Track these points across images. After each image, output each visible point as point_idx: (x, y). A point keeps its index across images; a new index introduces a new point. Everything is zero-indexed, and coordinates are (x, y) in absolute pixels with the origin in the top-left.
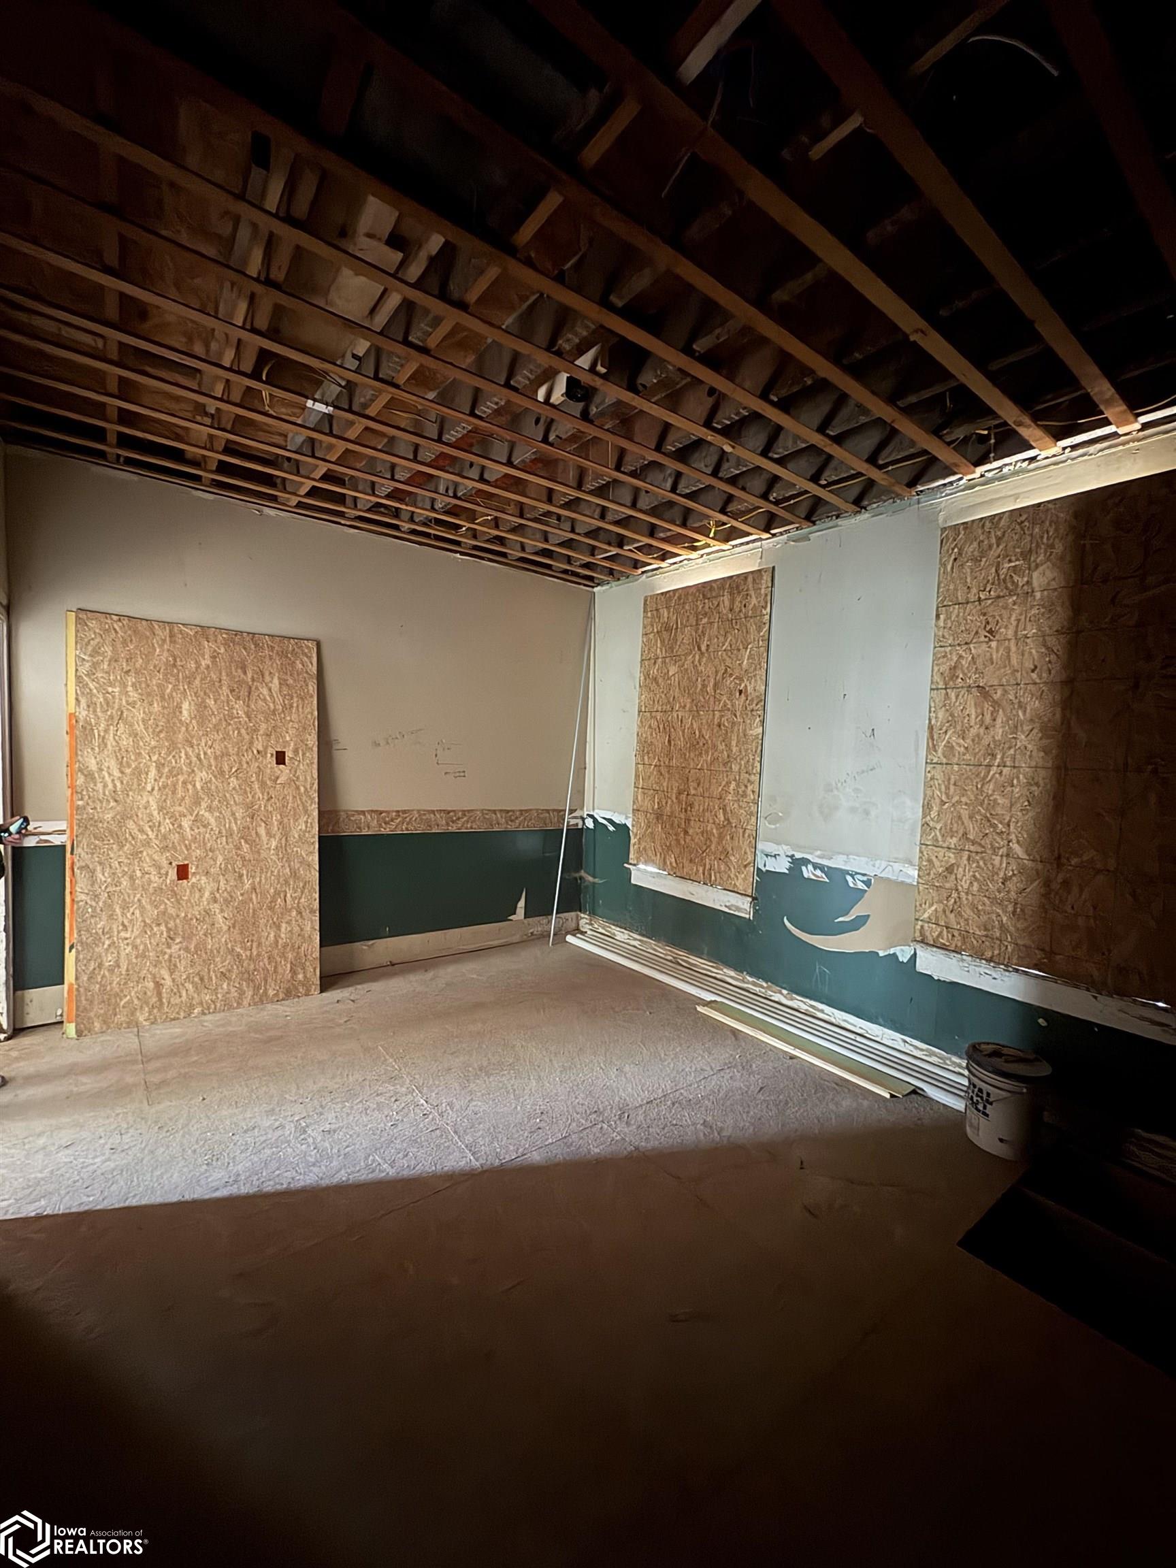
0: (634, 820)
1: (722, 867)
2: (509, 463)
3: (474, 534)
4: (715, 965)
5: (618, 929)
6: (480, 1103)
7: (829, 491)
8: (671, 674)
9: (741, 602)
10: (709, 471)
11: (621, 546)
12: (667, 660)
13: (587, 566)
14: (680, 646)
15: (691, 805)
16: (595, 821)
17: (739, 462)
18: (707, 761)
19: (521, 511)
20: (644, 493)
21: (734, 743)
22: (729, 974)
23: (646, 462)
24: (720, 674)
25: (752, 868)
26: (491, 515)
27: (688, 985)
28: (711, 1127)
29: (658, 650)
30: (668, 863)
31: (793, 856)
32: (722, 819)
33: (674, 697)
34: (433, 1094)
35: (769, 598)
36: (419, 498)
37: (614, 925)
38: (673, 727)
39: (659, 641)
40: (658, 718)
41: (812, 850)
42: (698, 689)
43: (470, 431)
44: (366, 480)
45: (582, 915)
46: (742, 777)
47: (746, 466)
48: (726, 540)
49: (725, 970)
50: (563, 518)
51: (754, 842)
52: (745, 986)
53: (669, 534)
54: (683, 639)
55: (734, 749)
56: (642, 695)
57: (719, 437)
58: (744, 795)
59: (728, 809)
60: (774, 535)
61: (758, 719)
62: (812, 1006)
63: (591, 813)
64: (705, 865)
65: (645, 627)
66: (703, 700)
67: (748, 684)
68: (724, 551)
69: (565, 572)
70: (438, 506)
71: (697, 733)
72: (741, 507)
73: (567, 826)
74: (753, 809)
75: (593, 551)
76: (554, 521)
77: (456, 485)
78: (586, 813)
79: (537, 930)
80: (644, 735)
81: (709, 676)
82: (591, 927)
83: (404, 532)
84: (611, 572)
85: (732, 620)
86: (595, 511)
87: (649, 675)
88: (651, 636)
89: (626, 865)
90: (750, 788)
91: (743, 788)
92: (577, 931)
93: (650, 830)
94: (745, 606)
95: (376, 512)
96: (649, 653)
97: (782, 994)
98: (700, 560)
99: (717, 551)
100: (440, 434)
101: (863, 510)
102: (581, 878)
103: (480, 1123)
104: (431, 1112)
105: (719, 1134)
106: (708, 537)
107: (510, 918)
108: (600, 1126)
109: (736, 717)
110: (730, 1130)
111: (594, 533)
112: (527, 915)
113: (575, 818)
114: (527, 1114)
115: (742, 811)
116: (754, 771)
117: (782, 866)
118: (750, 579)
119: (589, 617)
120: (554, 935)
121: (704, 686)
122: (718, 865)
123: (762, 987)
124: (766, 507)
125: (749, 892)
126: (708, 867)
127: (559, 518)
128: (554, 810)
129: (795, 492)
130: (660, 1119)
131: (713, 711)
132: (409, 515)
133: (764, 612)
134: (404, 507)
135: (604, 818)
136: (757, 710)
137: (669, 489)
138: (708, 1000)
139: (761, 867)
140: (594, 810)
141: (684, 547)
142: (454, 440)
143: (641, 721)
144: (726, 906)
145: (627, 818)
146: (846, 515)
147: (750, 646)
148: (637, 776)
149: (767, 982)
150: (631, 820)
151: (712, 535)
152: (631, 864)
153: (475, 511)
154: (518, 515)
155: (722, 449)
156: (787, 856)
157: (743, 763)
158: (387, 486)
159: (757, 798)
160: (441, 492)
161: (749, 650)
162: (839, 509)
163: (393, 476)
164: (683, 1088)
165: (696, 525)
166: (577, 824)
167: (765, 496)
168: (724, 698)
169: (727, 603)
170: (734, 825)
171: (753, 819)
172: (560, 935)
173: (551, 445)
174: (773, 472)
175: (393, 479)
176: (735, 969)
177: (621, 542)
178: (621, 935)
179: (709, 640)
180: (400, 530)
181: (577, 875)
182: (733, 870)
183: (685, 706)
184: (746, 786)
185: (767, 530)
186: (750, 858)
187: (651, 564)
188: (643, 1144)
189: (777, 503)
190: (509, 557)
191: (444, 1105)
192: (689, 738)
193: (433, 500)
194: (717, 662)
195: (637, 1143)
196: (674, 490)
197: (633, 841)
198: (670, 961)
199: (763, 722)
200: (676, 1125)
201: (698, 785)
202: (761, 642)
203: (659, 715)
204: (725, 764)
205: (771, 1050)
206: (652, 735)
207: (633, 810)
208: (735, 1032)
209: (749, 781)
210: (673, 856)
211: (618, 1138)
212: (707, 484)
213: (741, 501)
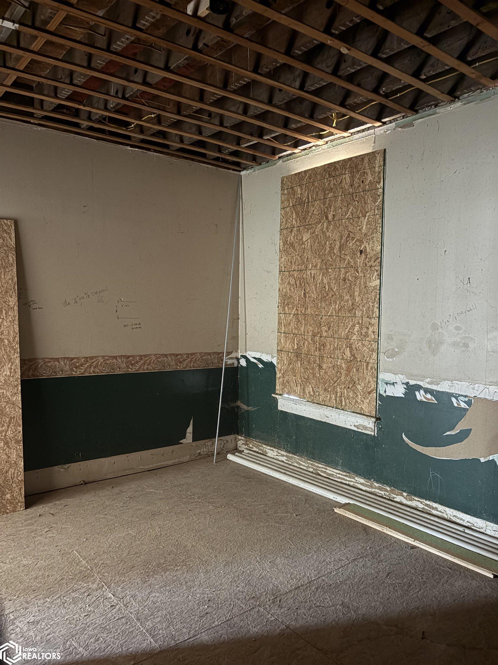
0: (278, 358)
1: (351, 394)
2: (167, 68)
3: (141, 129)
4: (348, 475)
5: (269, 448)
6: (157, 595)
7: (429, 85)
8: (304, 239)
9: (359, 179)
10: (329, 70)
11: (261, 136)
12: (301, 228)
13: (235, 153)
14: (311, 217)
15: (324, 345)
16: (247, 360)
17: (355, 62)
18: (335, 308)
19: (179, 109)
20: (278, 91)
21: (356, 294)
22: (359, 481)
23: (278, 65)
24: (344, 238)
25: (375, 394)
26: (154, 113)
27: (326, 491)
28: (348, 607)
29: (294, 220)
30: (307, 392)
31: (408, 383)
32: (349, 355)
33: (308, 258)
34: (119, 588)
35: (382, 175)
36: (95, 101)
37: (265, 445)
38: (307, 283)
39: (294, 213)
40: (296, 275)
41: (423, 378)
42: (327, 251)
43: (132, 42)
44: (50, 85)
45: (240, 437)
46: (364, 322)
47: (360, 65)
48: (346, 129)
49: (356, 478)
50: (213, 115)
51: (375, 372)
52: (373, 490)
53: (299, 125)
54: (313, 211)
55: (357, 299)
56: (282, 258)
57: (337, 42)
58: (367, 335)
59: (354, 347)
60: (384, 123)
61: (376, 273)
62: (427, 505)
63: (245, 354)
64: (337, 393)
65: (282, 202)
66: (331, 260)
67: (367, 246)
68: (344, 137)
69: (217, 159)
70: (111, 105)
71: (327, 287)
72: (358, 100)
73: (225, 366)
74: (375, 346)
75: (238, 141)
76: (206, 117)
77: (124, 88)
78: (240, 354)
79: (204, 450)
80: (285, 290)
81: (335, 240)
82: (246, 447)
83: (83, 129)
84: (254, 159)
85: (353, 193)
86: (239, 107)
87: (287, 241)
88: (288, 209)
89: (273, 395)
90: (371, 329)
91: (365, 330)
92: (235, 450)
93: (291, 366)
94: (363, 182)
95: (59, 112)
96: (286, 224)
97: (403, 496)
98: (326, 146)
99: (339, 138)
100: (109, 44)
101: (456, 100)
102: (238, 407)
103: (158, 611)
104: (117, 604)
105: (355, 612)
106: (332, 127)
107: (181, 442)
108: (257, 610)
109: (358, 272)
110: (364, 609)
111: (239, 126)
112: (195, 439)
113: (232, 358)
114: (197, 602)
115: (365, 348)
116: (374, 316)
117: (399, 391)
118: (366, 161)
119: (237, 196)
120: (217, 454)
121: (332, 248)
122: (348, 392)
123: (386, 490)
124: (378, 100)
125: (374, 413)
126: (339, 394)
127: (210, 115)
128: (214, 353)
129: (401, 86)
130: (306, 602)
131: (339, 268)
132: (86, 115)
133: (378, 186)
134: (81, 107)
135: (255, 358)
136: (375, 266)
137: (298, 88)
138: (343, 503)
139: (382, 392)
140: (246, 352)
141: (312, 136)
142: (120, 49)
143: (282, 280)
144: (355, 426)
145: (273, 357)
146: (443, 103)
147: (367, 215)
148: (280, 323)
149: (390, 487)
150: (275, 358)
151: (334, 125)
152: (277, 394)
153: (141, 109)
154: (175, 112)
155: (340, 51)
156: (403, 384)
157: (364, 309)
158: (67, 90)
159: (377, 337)
160: (112, 94)
161: (367, 218)
162: (436, 99)
163: (71, 80)
164: (324, 575)
165: (321, 117)
166: (233, 364)
167: (376, 91)
168: (348, 257)
169: (348, 180)
170: (358, 360)
171: (375, 355)
172: (222, 455)
173: (200, 51)
174: (383, 70)
175: (71, 83)
176: (365, 477)
177: (261, 133)
178: (272, 453)
179: (335, 210)
180: (80, 127)
181: (234, 405)
182: (359, 396)
183: (316, 265)
184: (368, 328)
185: (378, 119)
186: (373, 386)
187: (286, 151)
188: (293, 623)
189: (386, 96)
190: (171, 148)
191: (128, 598)
192: (321, 292)
193: (106, 102)
194: (341, 228)
195: (288, 623)
196: (302, 88)
197: (278, 375)
198: (312, 472)
199: (380, 276)
200: (320, 606)
201: (329, 328)
202: (376, 211)
203: (296, 274)
204: (350, 311)
205: (395, 542)
206: (290, 290)
207: (278, 350)
208: (366, 528)
209: (370, 324)
210: (310, 386)
211: (273, 619)
212: (330, 81)
213: (357, 95)
